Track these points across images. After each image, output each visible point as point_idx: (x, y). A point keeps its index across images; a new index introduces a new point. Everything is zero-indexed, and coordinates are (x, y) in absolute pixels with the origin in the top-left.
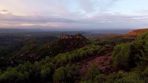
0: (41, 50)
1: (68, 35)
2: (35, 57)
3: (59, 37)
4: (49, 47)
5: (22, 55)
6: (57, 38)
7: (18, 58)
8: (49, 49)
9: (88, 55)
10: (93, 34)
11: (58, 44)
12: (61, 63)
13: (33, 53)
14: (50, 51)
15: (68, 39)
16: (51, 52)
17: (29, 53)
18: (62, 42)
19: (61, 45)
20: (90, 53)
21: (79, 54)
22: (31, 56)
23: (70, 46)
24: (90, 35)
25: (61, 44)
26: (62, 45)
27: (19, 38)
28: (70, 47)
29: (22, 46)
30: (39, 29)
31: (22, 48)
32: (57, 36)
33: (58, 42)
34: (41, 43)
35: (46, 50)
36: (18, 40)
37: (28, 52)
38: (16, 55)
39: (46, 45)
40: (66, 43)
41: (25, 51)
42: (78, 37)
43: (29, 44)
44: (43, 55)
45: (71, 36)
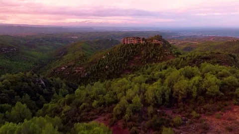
0: (92, 63)
1: (138, 38)
2: (83, 72)
3: (121, 40)
4: (104, 57)
5: (63, 68)
6: (117, 42)
7: (58, 73)
8: (105, 62)
9: (203, 93)
10: (180, 37)
11: (118, 54)
12: (128, 109)
13: (80, 67)
14: (105, 65)
15: (136, 45)
16: (107, 67)
17: (74, 66)
18: (126, 50)
19: (125, 55)
20: (209, 89)
21: (171, 84)
22: (77, 71)
23: (140, 58)
24: (173, 39)
25: (124, 53)
26: (127, 56)
27: (61, 41)
28: (140, 60)
29: (65, 54)
30: (91, 28)
31: (64, 57)
32: (117, 39)
33: (120, 51)
34: (92, 49)
35: (99, 62)
36: (61, 44)
37: (73, 64)
38: (56, 67)
39: (100, 54)
40: (133, 52)
41: (69, 63)
42: (155, 41)
43: (75, 52)
44: (94, 70)
45: (143, 39)
